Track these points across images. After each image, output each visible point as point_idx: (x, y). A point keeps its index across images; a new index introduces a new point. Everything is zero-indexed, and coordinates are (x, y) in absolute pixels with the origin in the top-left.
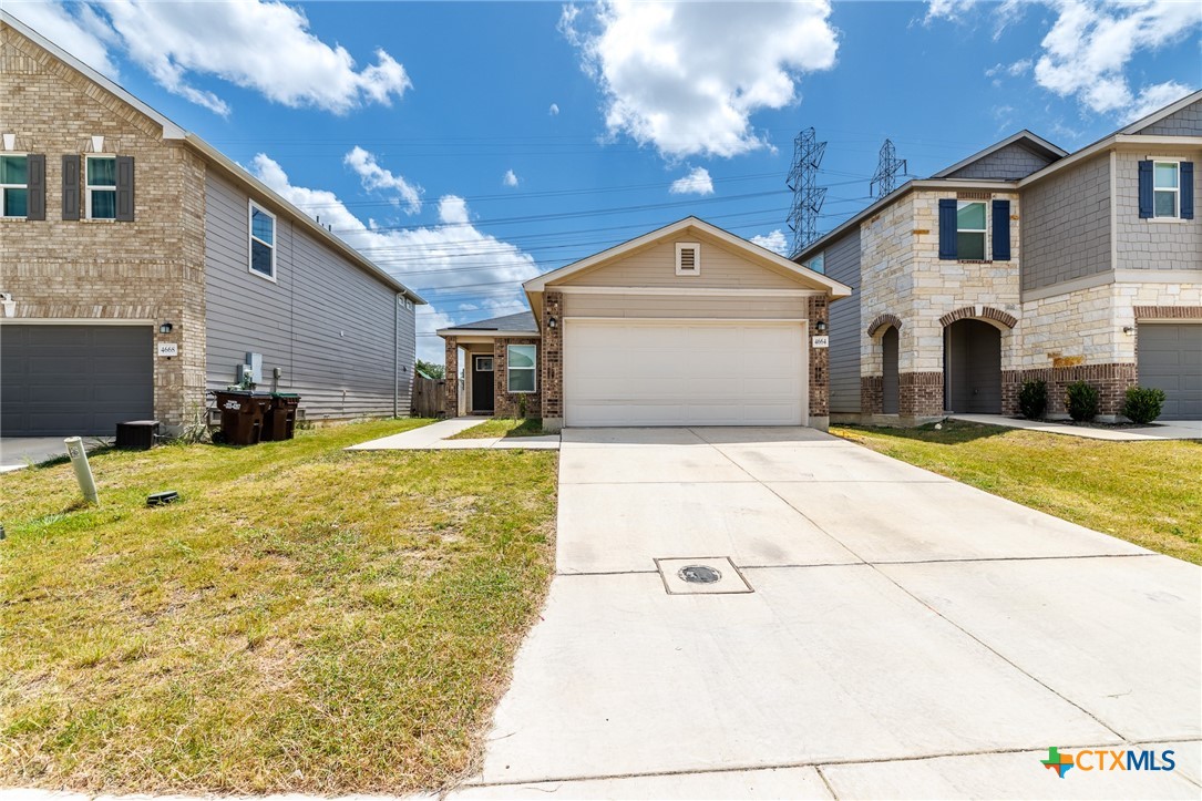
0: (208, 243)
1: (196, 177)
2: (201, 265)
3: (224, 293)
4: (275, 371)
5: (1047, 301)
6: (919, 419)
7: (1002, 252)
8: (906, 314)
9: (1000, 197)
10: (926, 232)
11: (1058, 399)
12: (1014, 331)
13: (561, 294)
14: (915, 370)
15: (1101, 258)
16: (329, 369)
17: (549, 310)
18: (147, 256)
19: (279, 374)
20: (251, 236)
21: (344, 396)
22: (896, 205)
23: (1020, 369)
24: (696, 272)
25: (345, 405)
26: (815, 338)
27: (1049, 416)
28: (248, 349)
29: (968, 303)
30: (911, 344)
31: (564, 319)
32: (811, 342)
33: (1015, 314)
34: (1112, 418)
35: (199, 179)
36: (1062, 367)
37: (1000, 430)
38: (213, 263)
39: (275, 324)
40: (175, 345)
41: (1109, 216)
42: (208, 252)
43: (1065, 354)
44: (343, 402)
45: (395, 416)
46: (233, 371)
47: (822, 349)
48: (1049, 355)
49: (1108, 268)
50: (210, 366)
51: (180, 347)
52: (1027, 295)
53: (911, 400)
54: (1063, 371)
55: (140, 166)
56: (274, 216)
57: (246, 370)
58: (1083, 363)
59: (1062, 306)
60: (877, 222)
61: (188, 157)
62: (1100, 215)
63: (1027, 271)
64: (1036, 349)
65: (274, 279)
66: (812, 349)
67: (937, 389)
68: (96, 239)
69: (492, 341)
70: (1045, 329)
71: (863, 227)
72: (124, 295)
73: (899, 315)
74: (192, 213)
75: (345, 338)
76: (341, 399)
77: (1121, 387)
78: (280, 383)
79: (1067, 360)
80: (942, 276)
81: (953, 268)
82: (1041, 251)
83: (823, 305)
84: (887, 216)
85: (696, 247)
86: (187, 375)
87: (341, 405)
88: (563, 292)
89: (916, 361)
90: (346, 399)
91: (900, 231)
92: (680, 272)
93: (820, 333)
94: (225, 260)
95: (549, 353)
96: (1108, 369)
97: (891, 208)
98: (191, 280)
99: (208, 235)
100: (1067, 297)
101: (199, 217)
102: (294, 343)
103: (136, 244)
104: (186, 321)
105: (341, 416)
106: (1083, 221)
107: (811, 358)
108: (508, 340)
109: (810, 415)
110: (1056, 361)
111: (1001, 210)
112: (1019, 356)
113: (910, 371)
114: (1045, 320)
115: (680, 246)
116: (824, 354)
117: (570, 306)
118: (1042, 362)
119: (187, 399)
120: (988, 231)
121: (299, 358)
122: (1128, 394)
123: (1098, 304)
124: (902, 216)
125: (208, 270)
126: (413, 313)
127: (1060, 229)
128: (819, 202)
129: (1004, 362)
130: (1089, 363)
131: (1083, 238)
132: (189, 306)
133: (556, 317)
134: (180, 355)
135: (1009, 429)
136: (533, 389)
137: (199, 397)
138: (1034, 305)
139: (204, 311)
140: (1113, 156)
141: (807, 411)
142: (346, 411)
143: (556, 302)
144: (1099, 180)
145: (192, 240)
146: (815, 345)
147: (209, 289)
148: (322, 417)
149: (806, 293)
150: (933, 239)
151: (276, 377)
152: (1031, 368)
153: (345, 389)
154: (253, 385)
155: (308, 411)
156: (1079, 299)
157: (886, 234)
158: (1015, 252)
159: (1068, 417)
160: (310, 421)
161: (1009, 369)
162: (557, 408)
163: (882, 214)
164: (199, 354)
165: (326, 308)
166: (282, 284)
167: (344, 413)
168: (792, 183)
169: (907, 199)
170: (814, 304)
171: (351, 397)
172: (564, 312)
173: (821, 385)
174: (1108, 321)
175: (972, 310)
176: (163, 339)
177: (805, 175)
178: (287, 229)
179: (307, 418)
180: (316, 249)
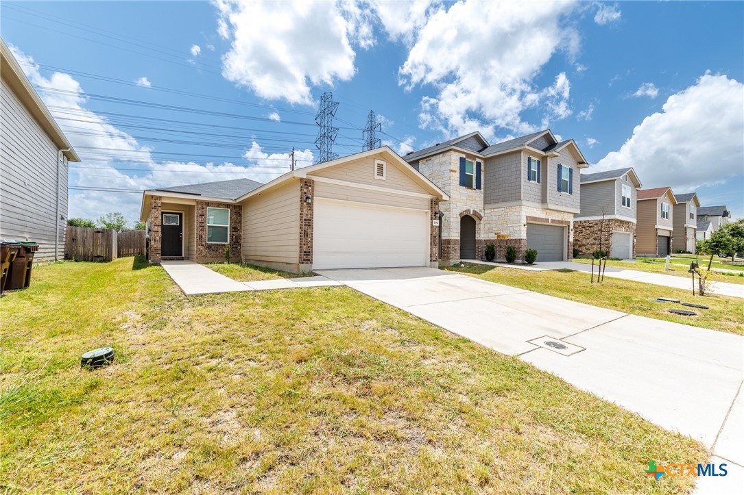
5: (495, 210)
6: (452, 262)
7: (479, 187)
8: (446, 210)
9: (479, 160)
10: (455, 171)
11: (501, 253)
12: (482, 222)
13: (313, 181)
14: (451, 238)
15: (517, 194)
17: (305, 190)
22: (441, 155)
23: (483, 239)
24: (384, 178)
26: (434, 221)
27: (495, 260)
29: (468, 208)
30: (449, 225)
31: (314, 197)
32: (432, 223)
33: (482, 214)
34: (520, 261)
36: (501, 239)
37: (493, 267)
41: (521, 178)
43: (502, 234)
45: (56, 260)
47: (436, 227)
48: (495, 234)
49: (519, 199)
52: (487, 206)
53: (448, 253)
54: (501, 241)
58: (509, 238)
59: (501, 213)
60: (429, 162)
62: (517, 176)
63: (487, 195)
64: (490, 231)
66: (431, 227)
67: (458, 247)
69: (194, 204)
70: (494, 222)
71: (420, 162)
73: (442, 210)
75: (28, 187)
77: (524, 248)
79: (503, 236)
80: (460, 194)
81: (464, 190)
82: (492, 188)
83: (437, 204)
84: (436, 160)
85: (384, 163)
88: (314, 179)
89: (451, 233)
91: (443, 169)
92: (377, 177)
93: (436, 218)
95: (305, 220)
96: (519, 241)
97: (438, 156)
100: (503, 209)
106: (510, 178)
107: (431, 231)
108: (208, 204)
109: (431, 261)
110: (498, 236)
111: (479, 165)
112: (484, 233)
113: (449, 238)
114: (494, 218)
115: (377, 162)
116: (437, 229)
117: (317, 188)
118: (493, 237)
120: (474, 175)
122: (526, 252)
123: (515, 213)
124: (445, 161)
126: (67, 167)
127: (500, 179)
128: (334, 136)
129: (477, 235)
130: (512, 238)
131: (510, 185)
133: (310, 196)
135: (495, 267)
136: (227, 241)
138: (489, 211)
140: (522, 152)
141: (429, 259)
143: (310, 186)
144: (517, 162)
146: (432, 225)
149: (430, 197)
150: (457, 175)
152: (488, 239)
153: (27, 236)
156: (508, 210)
157: (435, 169)
158: (482, 186)
159: (505, 261)
161: (479, 239)
163: (433, 158)
168: (319, 121)
169: (448, 154)
170: (433, 203)
172: (315, 193)
173: (436, 245)
174: (520, 222)
175: (469, 210)
177: (326, 118)
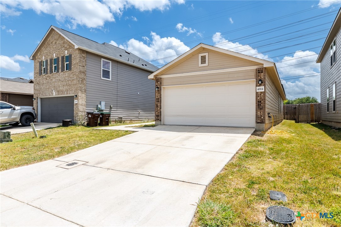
0: (87, 73)
1: (83, 56)
2: (85, 79)
3: (93, 86)
4: (110, 106)
13: (161, 78)
16: (133, 105)
17: (157, 84)
18: (73, 78)
19: (112, 107)
20: (102, 68)
21: (139, 113)
24: (206, 64)
25: (139, 116)
26: (257, 88)
28: (101, 100)
31: (162, 87)
35: (84, 57)
38: (89, 78)
39: (111, 93)
40: (77, 101)
42: (87, 75)
44: (139, 115)
46: (96, 107)
47: (261, 93)
50: (87, 105)
51: (78, 101)
55: (73, 56)
56: (110, 62)
57: (99, 106)
61: (80, 52)
65: (110, 80)
66: (257, 93)
68: (66, 76)
72: (70, 89)
74: (82, 66)
75: (140, 95)
76: (138, 114)
78: (112, 109)
83: (262, 72)
85: (206, 54)
86: (80, 108)
87: (138, 116)
90: (140, 114)
92: (200, 65)
93: (260, 85)
94: (93, 77)
95: (157, 99)
98: (81, 83)
99: (87, 71)
101: (84, 67)
102: (118, 98)
103: (71, 76)
104: (80, 94)
105: (138, 119)
107: (256, 97)
109: (256, 123)
115: (200, 55)
116: (262, 95)
117: (164, 82)
119: (79, 114)
121: (119, 102)
125: (87, 80)
132: (81, 90)
133: (159, 86)
134: (78, 103)
137: (83, 114)
139: (85, 91)
141: (255, 121)
142: (140, 118)
143: (159, 81)
145: (81, 73)
146: (257, 91)
147: (87, 85)
148: (130, 120)
149: (255, 67)
151: (111, 108)
153: (139, 111)
154: (103, 110)
155: (123, 118)
160: (124, 121)
162: (159, 118)
164: (84, 102)
165: (132, 86)
166: (113, 81)
167: (139, 119)
170: (258, 72)
171: (142, 113)
172: (162, 84)
173: (260, 109)
176: (75, 99)
178: (116, 64)
179: (123, 120)
180: (127, 68)
